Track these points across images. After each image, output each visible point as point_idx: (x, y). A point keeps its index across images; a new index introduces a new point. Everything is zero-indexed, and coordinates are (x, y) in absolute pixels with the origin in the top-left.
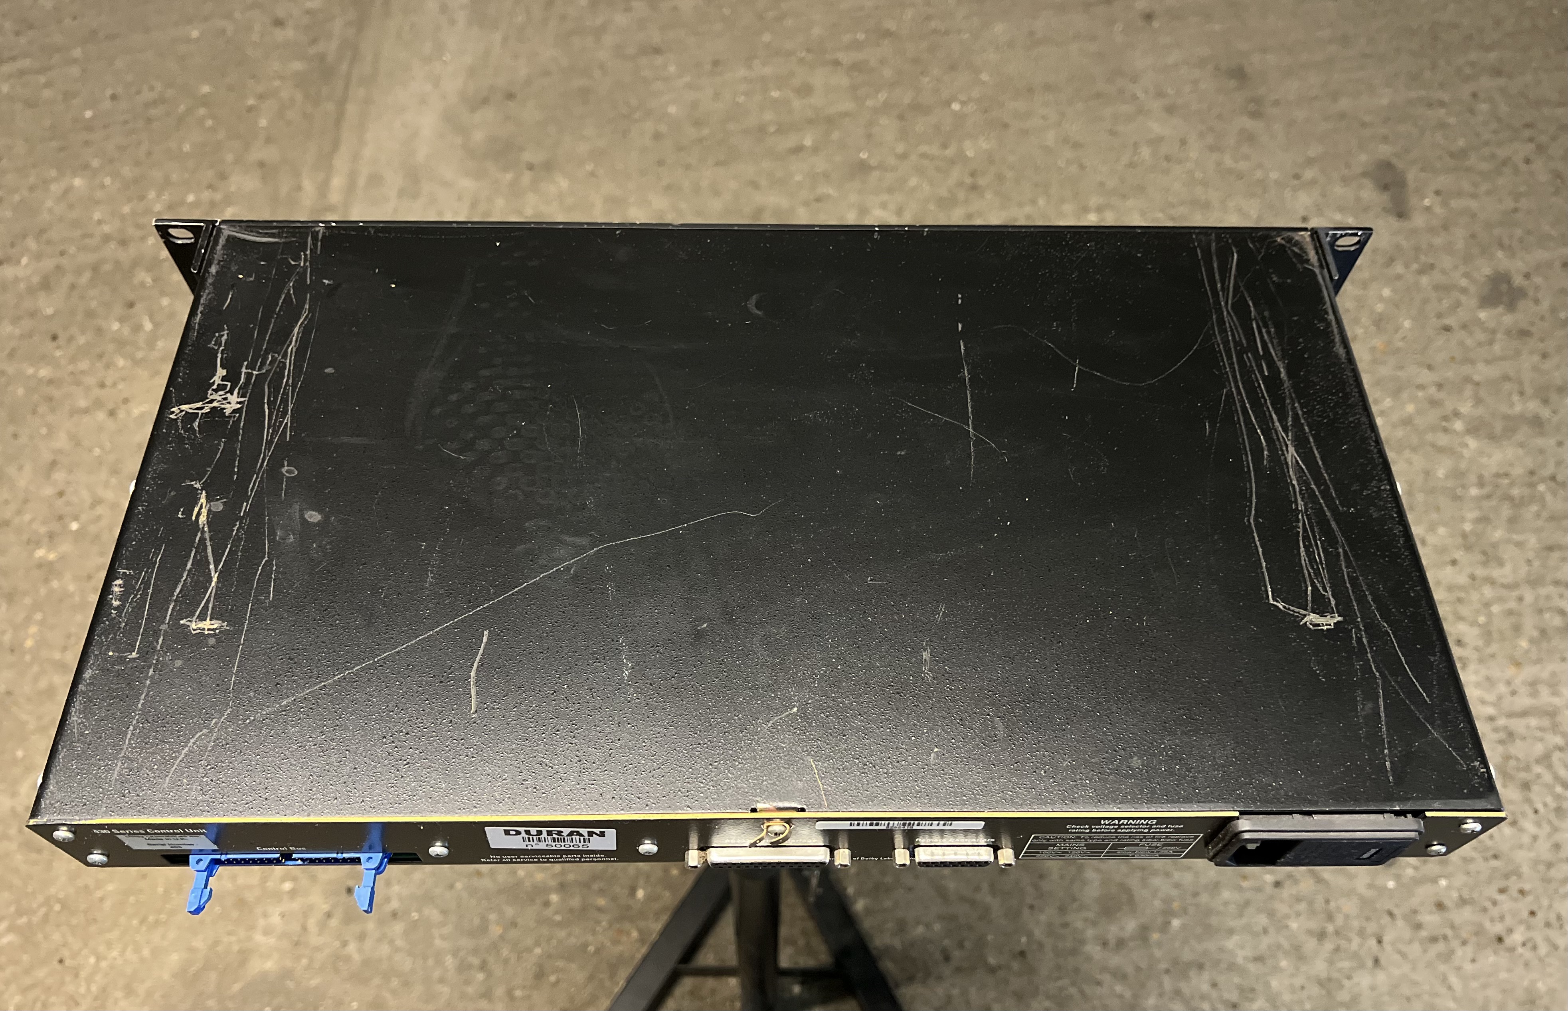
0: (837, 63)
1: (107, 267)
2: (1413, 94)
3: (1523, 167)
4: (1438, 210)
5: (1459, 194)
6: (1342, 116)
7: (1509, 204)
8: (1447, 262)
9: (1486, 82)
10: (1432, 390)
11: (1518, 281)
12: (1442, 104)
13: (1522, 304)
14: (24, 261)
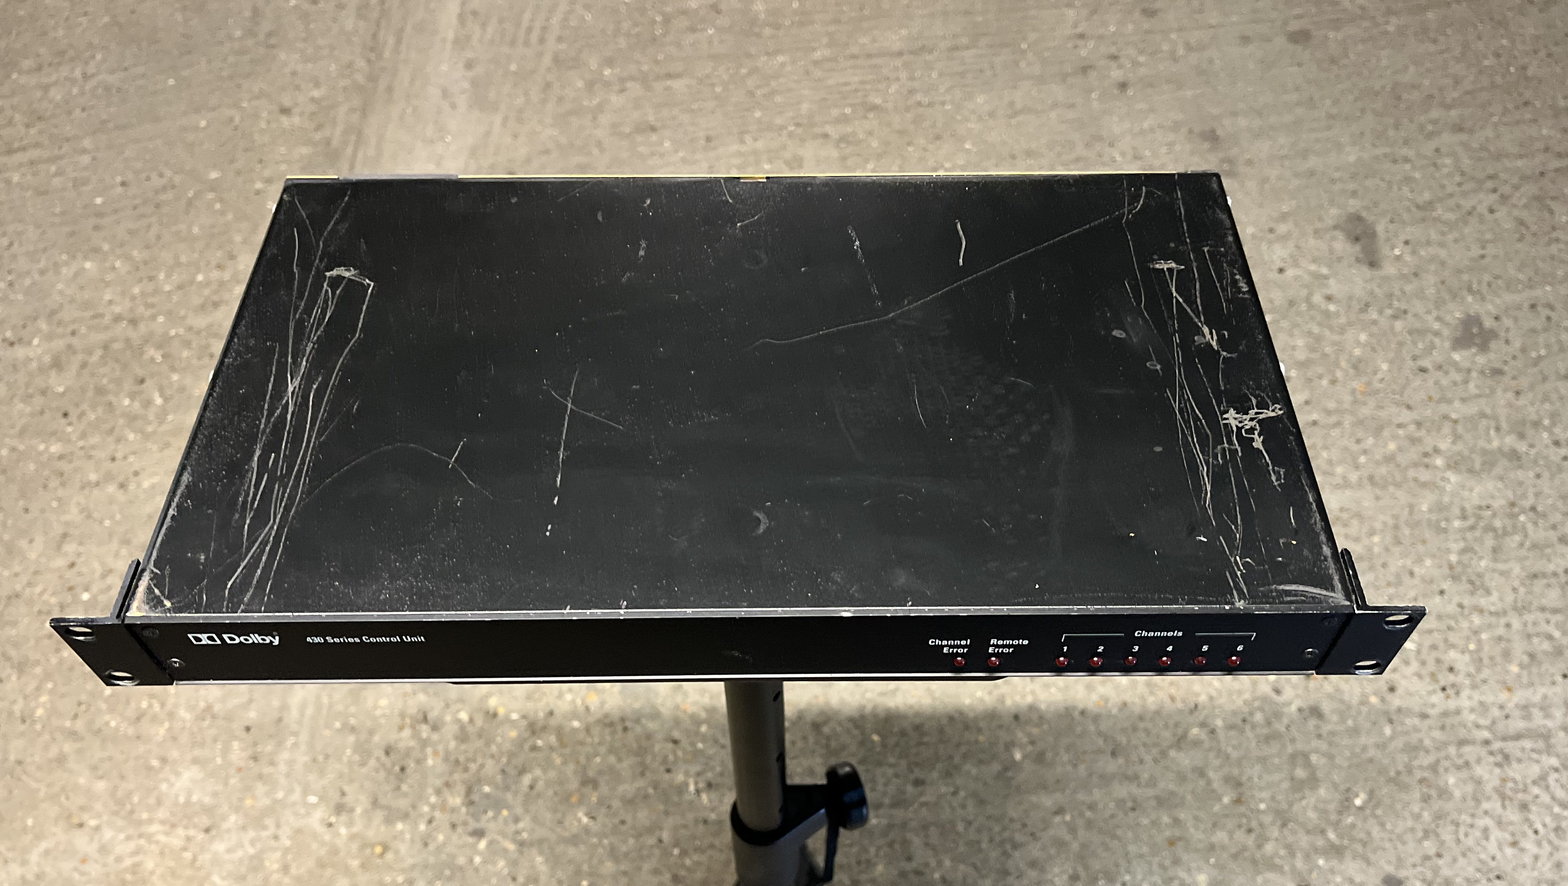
0: (826, 136)
1: (116, 346)
2: (1380, 151)
3: (1489, 217)
4: (1408, 258)
5: (1428, 243)
6: (1311, 173)
7: (1476, 251)
8: (1418, 307)
9: (1447, 139)
10: (1412, 427)
11: (1488, 323)
12: (1406, 160)
13: (1493, 345)
14: (36, 342)
